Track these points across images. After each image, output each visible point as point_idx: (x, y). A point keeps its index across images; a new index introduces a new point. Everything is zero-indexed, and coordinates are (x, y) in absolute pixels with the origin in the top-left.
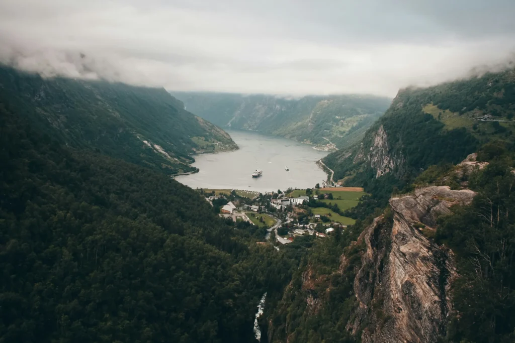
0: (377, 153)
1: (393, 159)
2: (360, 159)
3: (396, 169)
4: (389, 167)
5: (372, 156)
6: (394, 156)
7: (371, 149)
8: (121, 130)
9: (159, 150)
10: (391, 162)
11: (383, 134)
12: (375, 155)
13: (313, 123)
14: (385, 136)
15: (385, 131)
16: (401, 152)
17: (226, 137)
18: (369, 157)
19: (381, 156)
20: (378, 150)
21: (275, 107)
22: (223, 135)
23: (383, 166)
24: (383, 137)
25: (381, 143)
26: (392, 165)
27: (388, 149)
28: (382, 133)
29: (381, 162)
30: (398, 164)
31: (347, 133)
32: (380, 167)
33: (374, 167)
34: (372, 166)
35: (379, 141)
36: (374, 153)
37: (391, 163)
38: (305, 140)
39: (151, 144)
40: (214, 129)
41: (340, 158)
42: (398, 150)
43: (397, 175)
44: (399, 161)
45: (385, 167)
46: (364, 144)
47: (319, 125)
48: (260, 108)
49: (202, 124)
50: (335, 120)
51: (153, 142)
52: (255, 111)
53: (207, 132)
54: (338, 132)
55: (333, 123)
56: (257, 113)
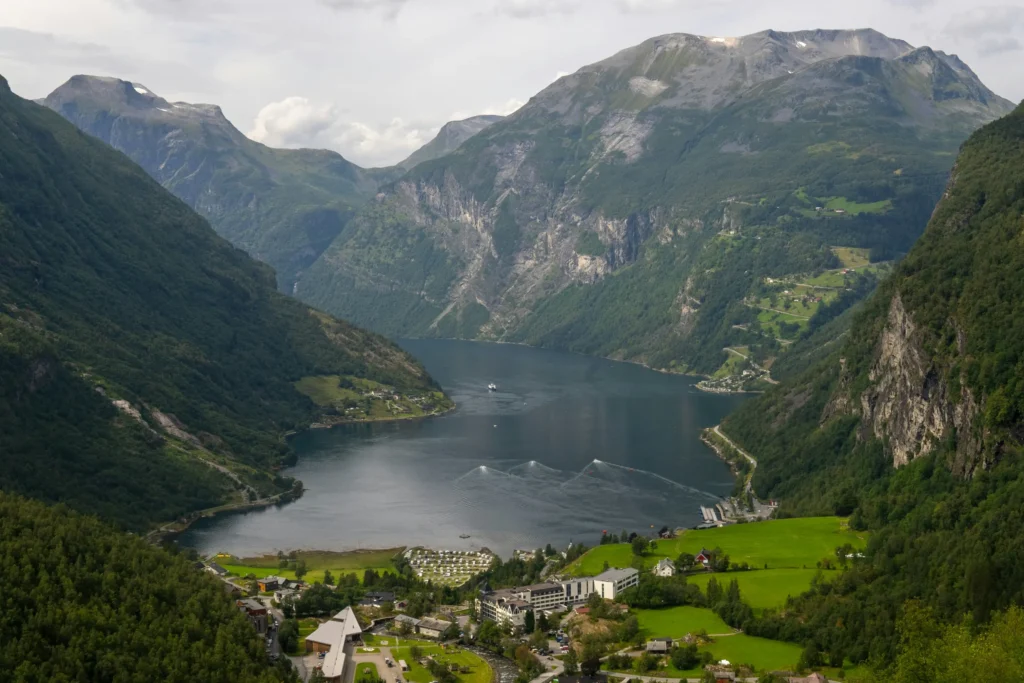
0: (890, 388)
1: (940, 405)
2: (840, 412)
3: (953, 443)
4: (930, 436)
5: (874, 401)
6: (943, 397)
7: (872, 377)
8: (40, 370)
9: (169, 430)
10: (937, 416)
11: (904, 321)
12: (885, 397)
13: (695, 306)
14: (910, 328)
15: (907, 311)
16: (961, 382)
17: (409, 373)
18: (866, 405)
19: (903, 397)
20: (893, 380)
21: (576, 263)
22: (401, 368)
23: (911, 434)
24: (904, 333)
25: (899, 356)
26: (938, 428)
27: (921, 373)
28: (900, 318)
29: (903, 419)
30: (958, 422)
31: (804, 329)
32: (902, 438)
33: (886, 438)
34: (878, 435)
35: (894, 347)
36: (881, 389)
37: (937, 422)
38: (673, 363)
39: (142, 410)
40: (373, 349)
41: (776, 414)
42: (956, 373)
43: (956, 462)
44: (959, 409)
45: (919, 436)
46: (849, 364)
47: (715, 310)
48: (529, 270)
49: (331, 335)
50: (765, 291)
51: (149, 402)
52: (512, 280)
53: (349, 357)
54: (776, 328)
55: (758, 302)
56: (521, 287)
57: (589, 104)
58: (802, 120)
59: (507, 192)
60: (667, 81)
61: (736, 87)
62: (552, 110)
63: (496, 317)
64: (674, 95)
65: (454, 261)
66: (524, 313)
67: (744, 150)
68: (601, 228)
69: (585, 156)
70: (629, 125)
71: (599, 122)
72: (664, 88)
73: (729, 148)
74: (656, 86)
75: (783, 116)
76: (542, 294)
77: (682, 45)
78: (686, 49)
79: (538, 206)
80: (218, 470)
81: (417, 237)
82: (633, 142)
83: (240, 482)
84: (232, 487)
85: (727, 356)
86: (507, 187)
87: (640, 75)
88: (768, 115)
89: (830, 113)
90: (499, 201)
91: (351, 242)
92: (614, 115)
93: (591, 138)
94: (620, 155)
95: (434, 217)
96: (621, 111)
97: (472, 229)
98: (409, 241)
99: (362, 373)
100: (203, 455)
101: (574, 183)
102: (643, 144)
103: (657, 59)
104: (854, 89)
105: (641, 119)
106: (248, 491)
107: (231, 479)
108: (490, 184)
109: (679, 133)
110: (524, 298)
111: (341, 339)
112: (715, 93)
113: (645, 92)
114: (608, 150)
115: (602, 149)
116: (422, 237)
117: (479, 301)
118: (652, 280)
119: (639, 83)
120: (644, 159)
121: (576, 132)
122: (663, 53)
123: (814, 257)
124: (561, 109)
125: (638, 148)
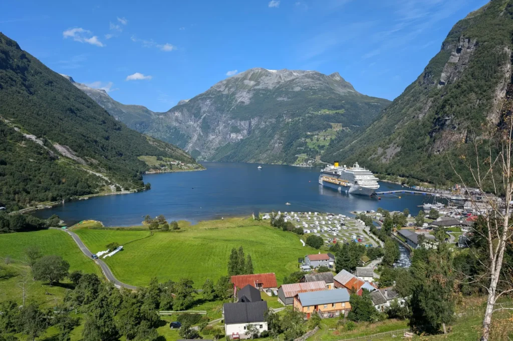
17: (186, 157)
21: (230, 136)
22: (182, 155)
40: (169, 148)
47: (288, 144)
48: (214, 139)
49: (151, 143)
50: (307, 137)
51: (52, 139)
52: (208, 142)
53: (159, 150)
54: (316, 148)
55: (305, 140)
56: (211, 144)
57: (231, 88)
58: (303, 90)
59: (205, 115)
60: (256, 81)
61: (279, 82)
62: (218, 90)
63: (203, 154)
64: (259, 85)
65: (188, 136)
66: (213, 152)
67: (285, 99)
68: (238, 124)
69: (230, 103)
70: (244, 94)
71: (234, 94)
72: (255, 83)
73: (280, 99)
74: (252, 83)
75: (297, 89)
76: (218, 146)
77: (260, 71)
78: (261, 72)
79: (216, 119)
80: (95, 175)
81: (174, 129)
82: (246, 98)
83: (110, 181)
84: (104, 184)
85: (297, 157)
86: (204, 113)
87: (247, 79)
88: (293, 89)
89: (313, 88)
90: (202, 117)
91: (151, 131)
92: (239, 91)
93: (232, 98)
94: (243, 102)
95: (180, 123)
96: (242, 90)
97: (193, 126)
98: (171, 131)
99: (166, 156)
100: (85, 167)
101: (228, 111)
102: (250, 99)
103: (252, 75)
104: (319, 82)
105: (248, 92)
106: (116, 186)
107: (104, 180)
108: (199, 112)
109: (262, 96)
110: (213, 147)
111: (156, 144)
112: (272, 84)
113: (249, 84)
114: (238, 101)
115: (236, 101)
116: (176, 129)
117: (197, 149)
118: (259, 139)
119: (246, 82)
120: (251, 103)
121: (227, 96)
122: (254, 73)
123: (323, 125)
124: (222, 89)
125: (249, 100)
